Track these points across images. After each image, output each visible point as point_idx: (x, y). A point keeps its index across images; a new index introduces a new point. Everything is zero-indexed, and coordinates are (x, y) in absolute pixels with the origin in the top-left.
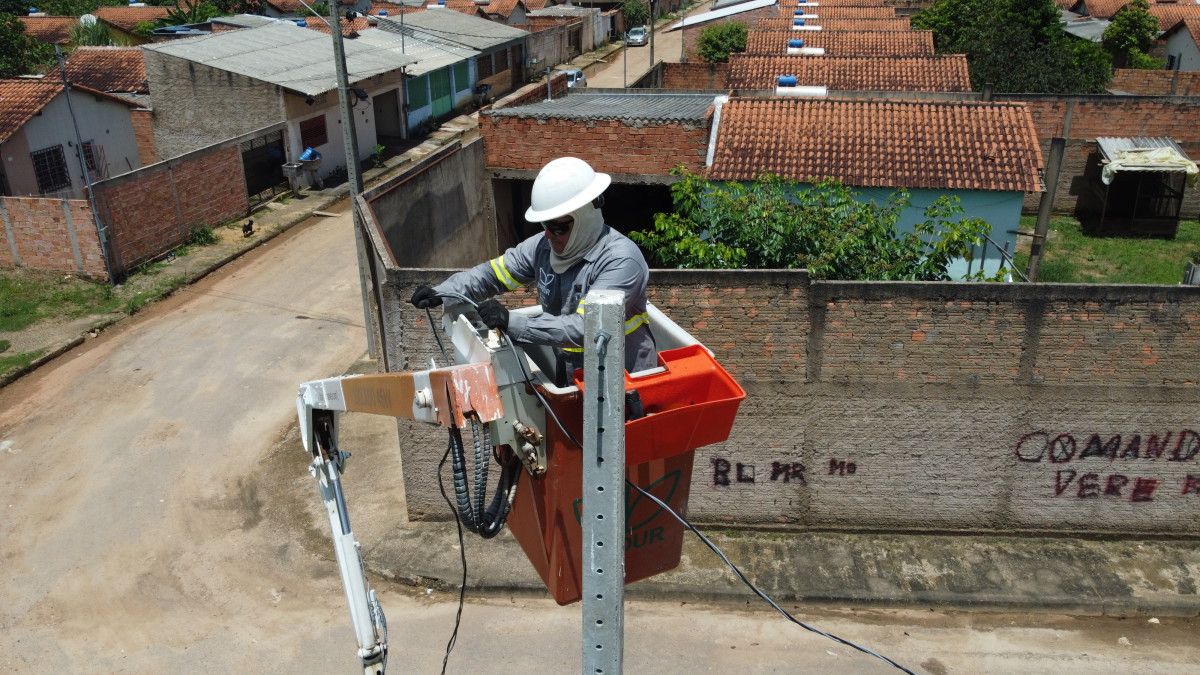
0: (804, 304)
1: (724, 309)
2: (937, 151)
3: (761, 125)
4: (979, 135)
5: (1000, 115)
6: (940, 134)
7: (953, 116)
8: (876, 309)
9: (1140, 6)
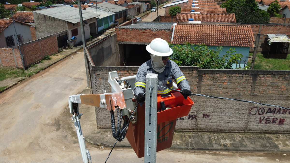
0: (197, 75)
2: (228, 37)
3: (185, 30)
4: (239, 33)
5: (244, 28)
6: (229, 33)
7: (232, 28)
8: (215, 76)
9: (276, 2)
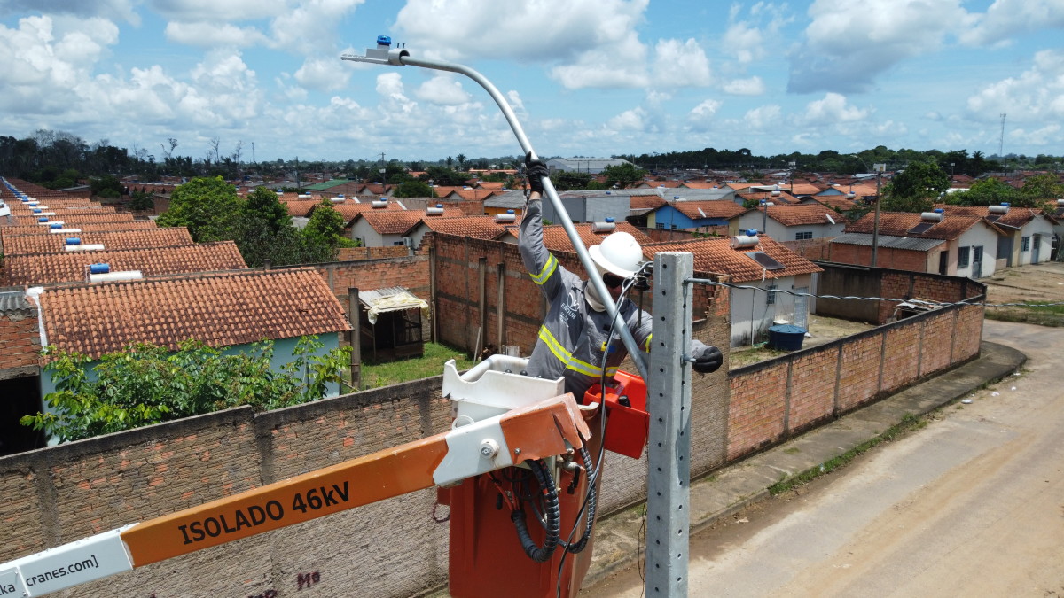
0: (251, 437)
1: (178, 459)
2: (260, 311)
4: (289, 295)
5: (298, 278)
6: (257, 298)
7: (262, 282)
8: (312, 428)
9: (328, 205)
